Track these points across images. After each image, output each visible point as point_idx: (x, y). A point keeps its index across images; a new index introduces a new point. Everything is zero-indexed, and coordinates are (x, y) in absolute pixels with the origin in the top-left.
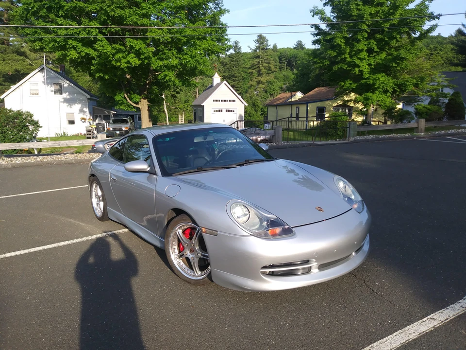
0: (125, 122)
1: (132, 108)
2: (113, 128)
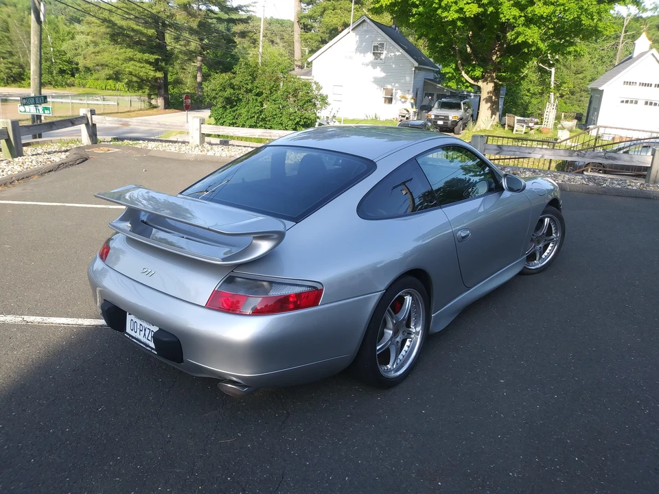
0: (457, 106)
1: (467, 87)
2: (436, 116)
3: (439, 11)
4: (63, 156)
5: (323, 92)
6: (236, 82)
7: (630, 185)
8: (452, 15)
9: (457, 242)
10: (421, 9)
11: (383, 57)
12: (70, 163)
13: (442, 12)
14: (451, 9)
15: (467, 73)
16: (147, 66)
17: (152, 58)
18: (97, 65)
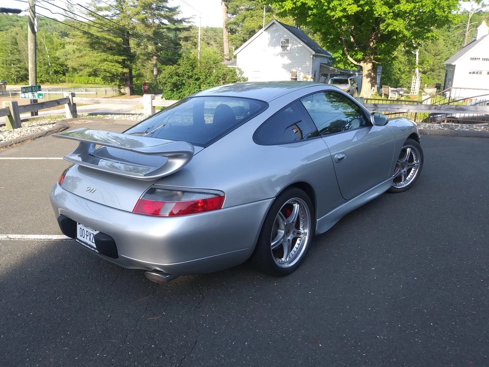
3: (328, 12)
4: (51, 126)
5: (245, 75)
6: (180, 71)
7: (476, 128)
8: (339, 14)
9: (335, 163)
10: (315, 11)
11: (288, 48)
12: (55, 131)
13: (330, 12)
14: (337, 10)
15: (352, 56)
16: (117, 65)
17: (120, 58)
18: (81, 66)
